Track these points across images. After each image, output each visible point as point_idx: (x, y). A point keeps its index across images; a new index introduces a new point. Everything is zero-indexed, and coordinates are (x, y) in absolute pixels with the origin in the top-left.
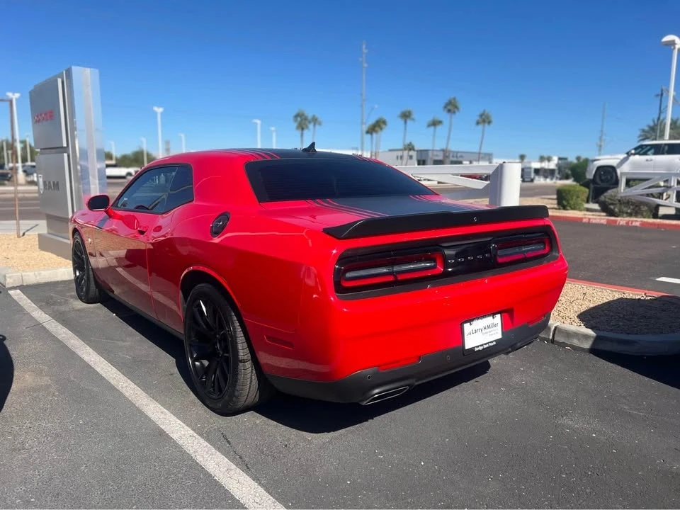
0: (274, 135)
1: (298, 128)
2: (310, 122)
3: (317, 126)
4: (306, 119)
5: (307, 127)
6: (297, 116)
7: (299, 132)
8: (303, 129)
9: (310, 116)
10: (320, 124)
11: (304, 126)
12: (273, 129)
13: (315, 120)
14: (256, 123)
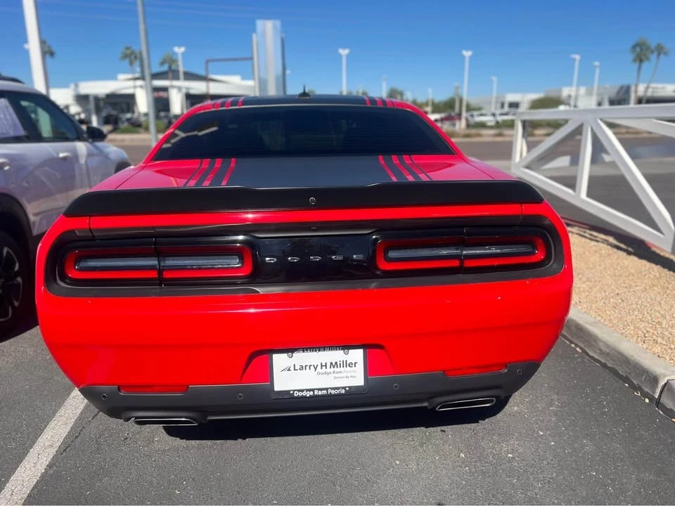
0: (598, 71)
1: (634, 61)
2: (652, 52)
3: (662, 56)
4: (648, 48)
5: (648, 59)
6: (634, 47)
7: (636, 65)
8: (641, 61)
9: (653, 44)
10: (666, 54)
11: (643, 58)
12: (597, 63)
13: (660, 50)
14: (574, 59)
